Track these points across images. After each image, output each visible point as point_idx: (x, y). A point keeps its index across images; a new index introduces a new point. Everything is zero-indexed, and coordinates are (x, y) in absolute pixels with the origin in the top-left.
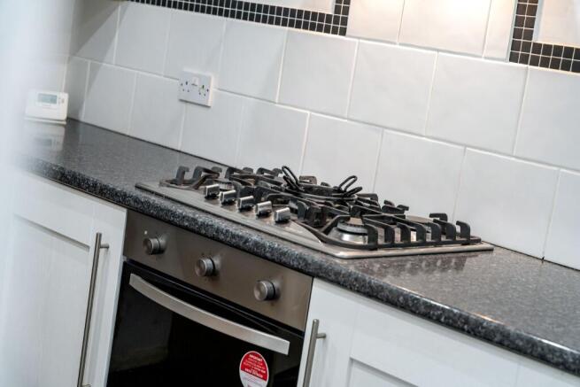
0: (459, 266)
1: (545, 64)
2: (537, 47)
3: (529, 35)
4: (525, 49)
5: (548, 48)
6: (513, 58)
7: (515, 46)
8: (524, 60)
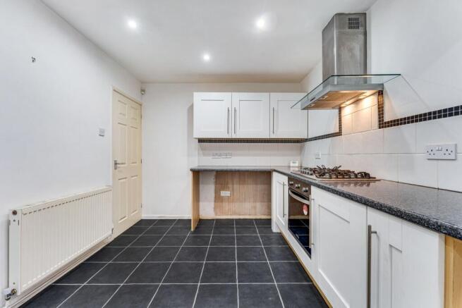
0: (368, 185)
1: (388, 126)
2: (385, 123)
3: (383, 120)
4: (383, 124)
5: (388, 122)
6: (380, 128)
7: (380, 124)
8: (383, 127)
